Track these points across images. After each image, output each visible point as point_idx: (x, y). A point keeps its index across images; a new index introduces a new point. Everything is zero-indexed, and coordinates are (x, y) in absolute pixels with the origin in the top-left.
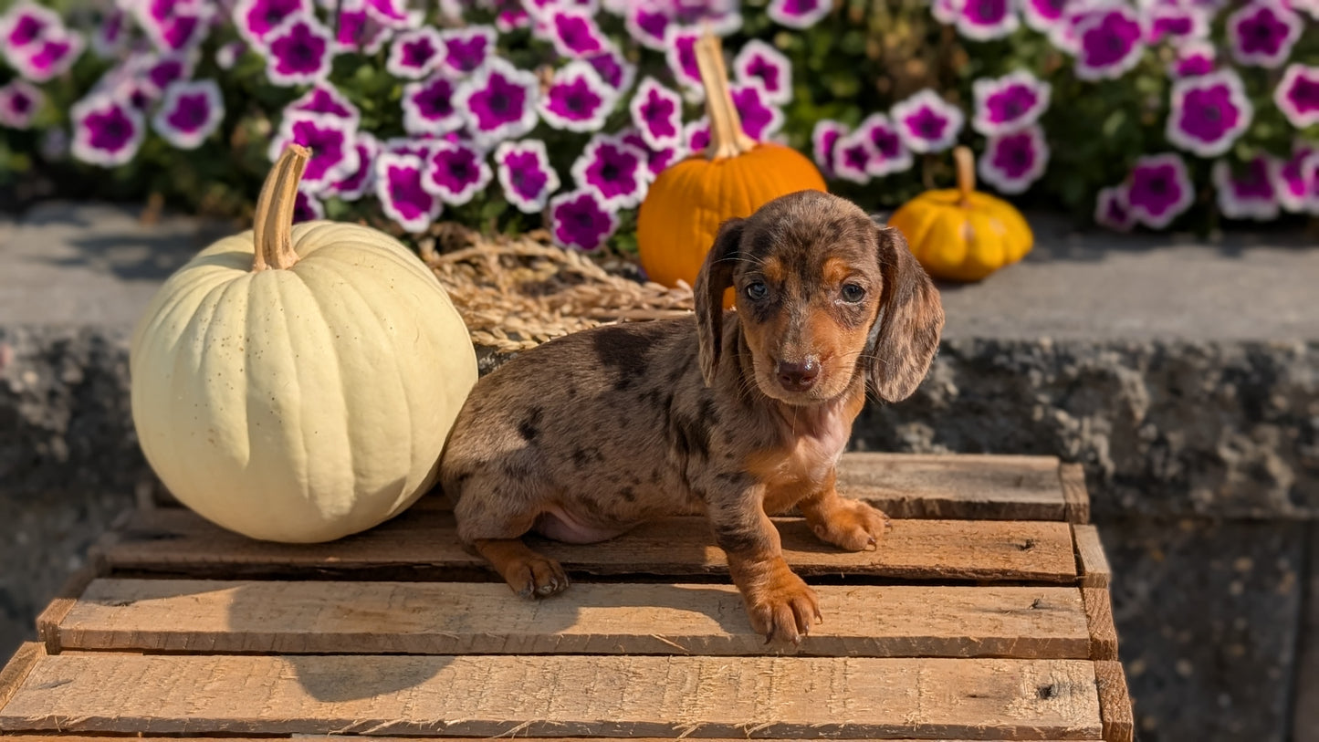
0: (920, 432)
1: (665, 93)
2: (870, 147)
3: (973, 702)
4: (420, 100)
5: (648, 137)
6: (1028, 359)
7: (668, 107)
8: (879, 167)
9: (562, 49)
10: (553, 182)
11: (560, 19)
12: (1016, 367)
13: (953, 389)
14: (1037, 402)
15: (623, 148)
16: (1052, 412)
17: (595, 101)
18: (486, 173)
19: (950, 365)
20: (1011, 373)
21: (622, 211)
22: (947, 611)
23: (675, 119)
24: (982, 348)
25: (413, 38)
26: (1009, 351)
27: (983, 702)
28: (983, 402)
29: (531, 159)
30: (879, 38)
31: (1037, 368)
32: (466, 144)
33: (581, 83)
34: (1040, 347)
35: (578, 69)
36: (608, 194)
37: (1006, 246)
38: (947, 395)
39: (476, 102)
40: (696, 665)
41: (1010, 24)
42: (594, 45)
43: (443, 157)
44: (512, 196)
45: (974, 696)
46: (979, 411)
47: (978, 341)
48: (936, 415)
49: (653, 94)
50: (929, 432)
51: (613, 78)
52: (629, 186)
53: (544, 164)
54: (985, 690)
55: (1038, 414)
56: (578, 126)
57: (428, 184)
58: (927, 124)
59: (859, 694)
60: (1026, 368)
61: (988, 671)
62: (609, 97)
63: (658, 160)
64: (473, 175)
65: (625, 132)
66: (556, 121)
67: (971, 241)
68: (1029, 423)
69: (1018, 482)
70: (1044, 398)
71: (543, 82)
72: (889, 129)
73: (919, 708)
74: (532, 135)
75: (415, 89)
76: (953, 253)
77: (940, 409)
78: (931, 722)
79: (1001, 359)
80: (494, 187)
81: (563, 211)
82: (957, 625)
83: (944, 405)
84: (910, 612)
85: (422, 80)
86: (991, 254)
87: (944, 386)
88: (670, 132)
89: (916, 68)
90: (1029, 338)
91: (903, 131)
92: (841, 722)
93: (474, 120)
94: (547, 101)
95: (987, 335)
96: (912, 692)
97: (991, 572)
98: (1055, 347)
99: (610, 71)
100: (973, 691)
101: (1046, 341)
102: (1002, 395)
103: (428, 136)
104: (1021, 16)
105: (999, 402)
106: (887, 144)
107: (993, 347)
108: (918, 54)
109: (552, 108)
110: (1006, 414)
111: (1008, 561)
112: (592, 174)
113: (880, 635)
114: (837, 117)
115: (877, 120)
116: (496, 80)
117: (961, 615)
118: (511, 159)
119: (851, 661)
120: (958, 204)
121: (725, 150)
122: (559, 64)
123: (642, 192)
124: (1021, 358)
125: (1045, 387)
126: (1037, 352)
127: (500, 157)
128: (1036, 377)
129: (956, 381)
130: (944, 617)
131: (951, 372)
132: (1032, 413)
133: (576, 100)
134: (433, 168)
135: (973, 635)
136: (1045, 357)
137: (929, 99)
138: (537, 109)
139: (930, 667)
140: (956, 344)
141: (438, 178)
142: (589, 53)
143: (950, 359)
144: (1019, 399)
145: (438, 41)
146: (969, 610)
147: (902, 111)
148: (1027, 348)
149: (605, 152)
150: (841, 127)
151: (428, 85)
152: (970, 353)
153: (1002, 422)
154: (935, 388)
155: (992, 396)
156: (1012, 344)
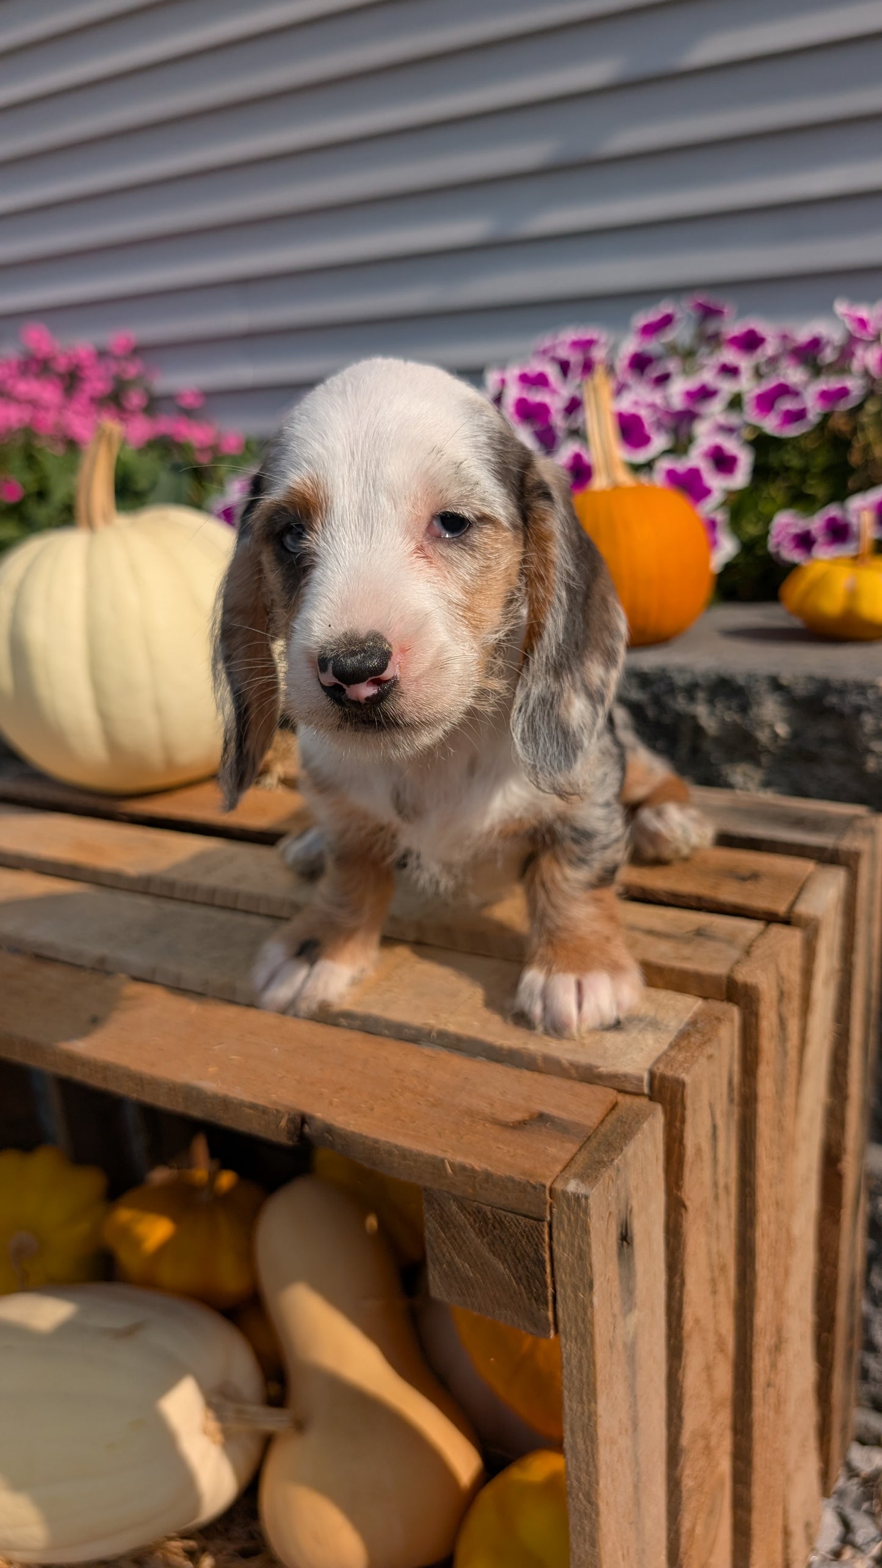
0: (745, 775)
2: (820, 534)
6: (861, 701)
12: (847, 710)
14: (869, 751)
19: (778, 702)
20: (841, 716)
24: (814, 686)
26: (842, 690)
28: (814, 748)
31: (869, 710)
34: (875, 688)
38: (776, 736)
42: (547, 421)
46: (810, 758)
47: (811, 678)
48: (763, 757)
50: (758, 775)
55: (870, 764)
60: (859, 710)
68: (862, 774)
70: (878, 747)
72: (842, 518)
77: (769, 751)
79: (833, 700)
83: (772, 748)
87: (771, 726)
102: (834, 742)
105: (832, 749)
106: (838, 532)
110: (838, 762)
111: (715, 887)
115: (833, 511)
124: (855, 699)
125: (878, 734)
126: (871, 694)
128: (869, 721)
129: (789, 721)
131: (782, 711)
132: (863, 763)
136: (879, 700)
140: (786, 679)
143: (779, 696)
144: (851, 747)
147: (864, 500)
148: (862, 688)
152: (801, 690)
153: (834, 771)
154: (761, 727)
155: (824, 741)
156: (845, 684)
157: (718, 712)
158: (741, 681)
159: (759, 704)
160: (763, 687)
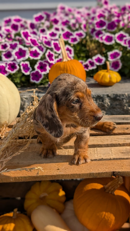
0: (103, 112)
1: (51, 53)
2: (89, 64)
3: (122, 154)
4: (5, 55)
5: (49, 61)
6: (123, 97)
7: (52, 55)
8: (91, 68)
9: (32, 45)
10: (31, 69)
11: (31, 40)
12: (121, 99)
13: (109, 104)
14: (125, 106)
15: (44, 63)
16: (128, 107)
17: (39, 54)
18: (18, 67)
19: (108, 99)
20: (120, 100)
21: (44, 75)
22: (114, 139)
23: (53, 58)
24: (114, 96)
25: (3, 44)
26: (119, 96)
27: (125, 154)
28: (115, 106)
29: (27, 65)
30: (89, 46)
31: (125, 99)
32: (15, 62)
33: (36, 51)
34: (125, 95)
35: (35, 48)
36: (42, 71)
37: (117, 79)
38: (108, 105)
39: (16, 54)
40: (67, 151)
41: (113, 42)
42: (37, 44)
43: (10, 65)
44: (23, 72)
45: (123, 153)
46: (114, 108)
47: (114, 94)
48: (106, 109)
49: (49, 53)
50: (105, 112)
51: (42, 50)
52: (45, 70)
53: (29, 66)
54: (125, 152)
55: (125, 108)
56: (36, 58)
57: (7, 69)
58: (99, 60)
59: (100, 153)
60: (123, 99)
61: (124, 149)
62: (41, 53)
63: (51, 65)
64: (16, 68)
65: (44, 60)
66: (32, 58)
67: (110, 78)
68: (123, 110)
69: (123, 119)
70: (127, 105)
71: (29, 50)
72: (92, 61)
73: (112, 155)
74: (27, 60)
75: (4, 53)
76: (107, 80)
77: (107, 108)
78: (115, 157)
79: (118, 98)
80: (20, 71)
81: (33, 74)
82: (117, 142)
83: (108, 107)
84: (107, 140)
85: (5, 51)
86: (114, 80)
87: (108, 103)
88: (53, 60)
89: (96, 51)
90: (123, 93)
91: (95, 61)
92: (98, 159)
93: (16, 57)
94: (29, 54)
95: (115, 93)
96: (111, 153)
97: (121, 133)
98: (128, 95)
99: (41, 49)
100: (122, 152)
101: (126, 94)
102: (118, 105)
103: (7, 61)
104: (115, 40)
105: (118, 106)
106: (92, 64)
107: (117, 95)
108: (96, 49)
109: (31, 55)
110: (119, 108)
111: (124, 131)
112: (38, 68)
113: (102, 144)
114: (82, 59)
115: (90, 60)
116: (20, 49)
117: (117, 140)
118: (23, 65)
119: (98, 148)
120: (107, 72)
121: (65, 60)
122: (32, 47)
123: (48, 71)
124: (122, 97)
125: (127, 102)
126: (125, 96)
127: (21, 64)
128: (125, 100)
129: (110, 102)
130: (114, 140)
131: (109, 101)
132: (124, 108)
133: (35, 54)
134: (8, 67)
135: (121, 143)
136: (126, 97)
137: (99, 56)
138: (28, 56)
139: (113, 149)
140: (109, 95)
141: (9, 69)
142: (37, 46)
143: (109, 98)
144: (122, 105)
145: (8, 44)
146: (119, 139)
147: (94, 58)
148: (123, 95)
149: (41, 64)
150: (83, 61)
151: (7, 52)
152: (112, 97)
153: (119, 110)
154: (106, 104)
155: (116, 105)
156: (120, 95)
157: (98, 102)
158: (102, 96)
159: (106, 100)
160: (106, 97)
